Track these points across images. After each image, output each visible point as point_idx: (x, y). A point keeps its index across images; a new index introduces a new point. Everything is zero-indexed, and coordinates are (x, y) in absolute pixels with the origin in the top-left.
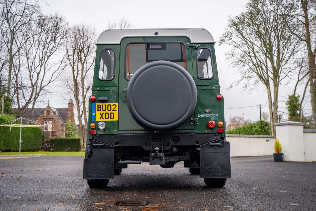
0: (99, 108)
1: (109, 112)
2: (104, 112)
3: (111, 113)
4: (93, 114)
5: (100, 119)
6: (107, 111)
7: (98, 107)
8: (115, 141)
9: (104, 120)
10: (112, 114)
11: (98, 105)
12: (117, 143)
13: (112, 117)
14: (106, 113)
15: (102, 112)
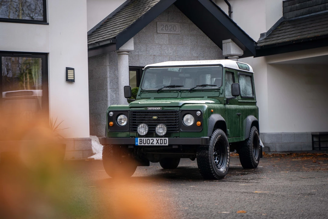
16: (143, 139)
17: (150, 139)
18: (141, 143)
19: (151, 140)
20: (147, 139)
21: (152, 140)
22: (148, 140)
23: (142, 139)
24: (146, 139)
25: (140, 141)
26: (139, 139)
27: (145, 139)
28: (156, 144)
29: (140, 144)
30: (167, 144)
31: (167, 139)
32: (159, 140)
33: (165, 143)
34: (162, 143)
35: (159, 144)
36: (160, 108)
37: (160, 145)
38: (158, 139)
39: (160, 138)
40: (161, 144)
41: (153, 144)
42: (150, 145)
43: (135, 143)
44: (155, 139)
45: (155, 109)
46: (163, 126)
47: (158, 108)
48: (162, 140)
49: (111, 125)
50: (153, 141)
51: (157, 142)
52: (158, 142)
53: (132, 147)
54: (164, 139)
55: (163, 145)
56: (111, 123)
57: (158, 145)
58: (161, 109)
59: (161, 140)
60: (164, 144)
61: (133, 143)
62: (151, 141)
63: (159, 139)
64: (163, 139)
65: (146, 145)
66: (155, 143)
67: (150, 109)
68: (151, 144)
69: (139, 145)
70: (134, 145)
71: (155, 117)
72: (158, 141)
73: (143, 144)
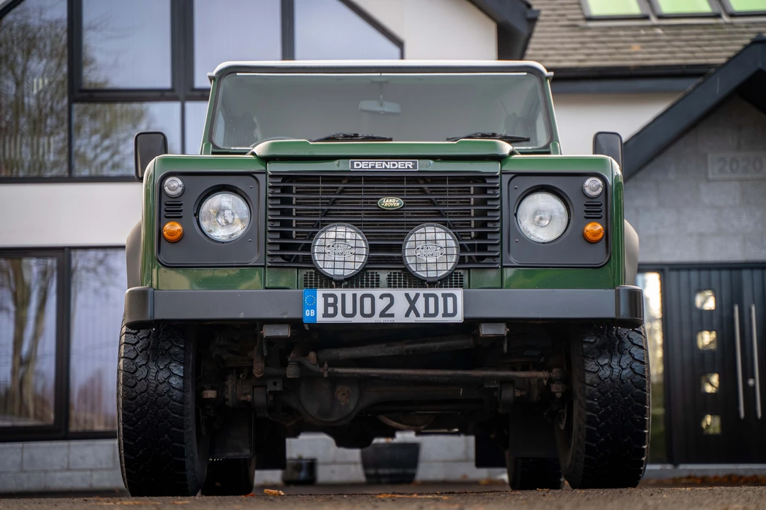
16: (343, 296)
17: (377, 293)
18: (331, 310)
19: (382, 297)
20: (360, 292)
21: (387, 301)
22: (367, 301)
23: (338, 292)
24: (354, 296)
25: (327, 305)
26: (320, 293)
27: (349, 293)
28: (407, 315)
29: (326, 315)
30: (459, 318)
31: (459, 293)
32: (421, 301)
33: (450, 310)
34: (432, 310)
35: (418, 315)
36: (409, 164)
37: (422, 319)
38: (412, 292)
39: (422, 291)
40: (427, 314)
41: (392, 315)
42: (376, 319)
43: (303, 312)
44: (399, 294)
45: (389, 165)
46: (439, 236)
47: (401, 165)
48: (432, 300)
49: (172, 234)
50: (392, 304)
51: (407, 305)
52: (412, 307)
53: (284, 332)
54: (445, 296)
55: (440, 319)
56: (173, 228)
57: (412, 319)
58: (414, 166)
59: (427, 296)
60: (446, 314)
61: (292, 314)
62: (381, 304)
63: (417, 295)
64: (439, 292)
65: (358, 319)
66: (400, 314)
67: (363, 165)
68: (383, 314)
69: (320, 319)
70: (296, 324)
71: (391, 202)
72: (412, 303)
73: (340, 319)
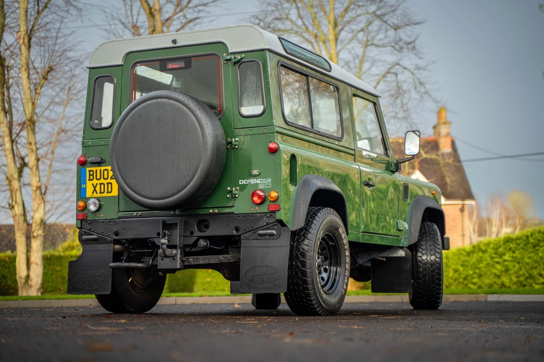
0: (91, 175)
1: (105, 182)
2: (99, 182)
3: (108, 184)
4: (83, 186)
5: (93, 193)
6: (102, 181)
7: (90, 173)
8: (115, 230)
9: (99, 195)
10: (110, 185)
11: (90, 171)
12: (117, 234)
13: (110, 190)
14: (101, 184)
15: (95, 182)
